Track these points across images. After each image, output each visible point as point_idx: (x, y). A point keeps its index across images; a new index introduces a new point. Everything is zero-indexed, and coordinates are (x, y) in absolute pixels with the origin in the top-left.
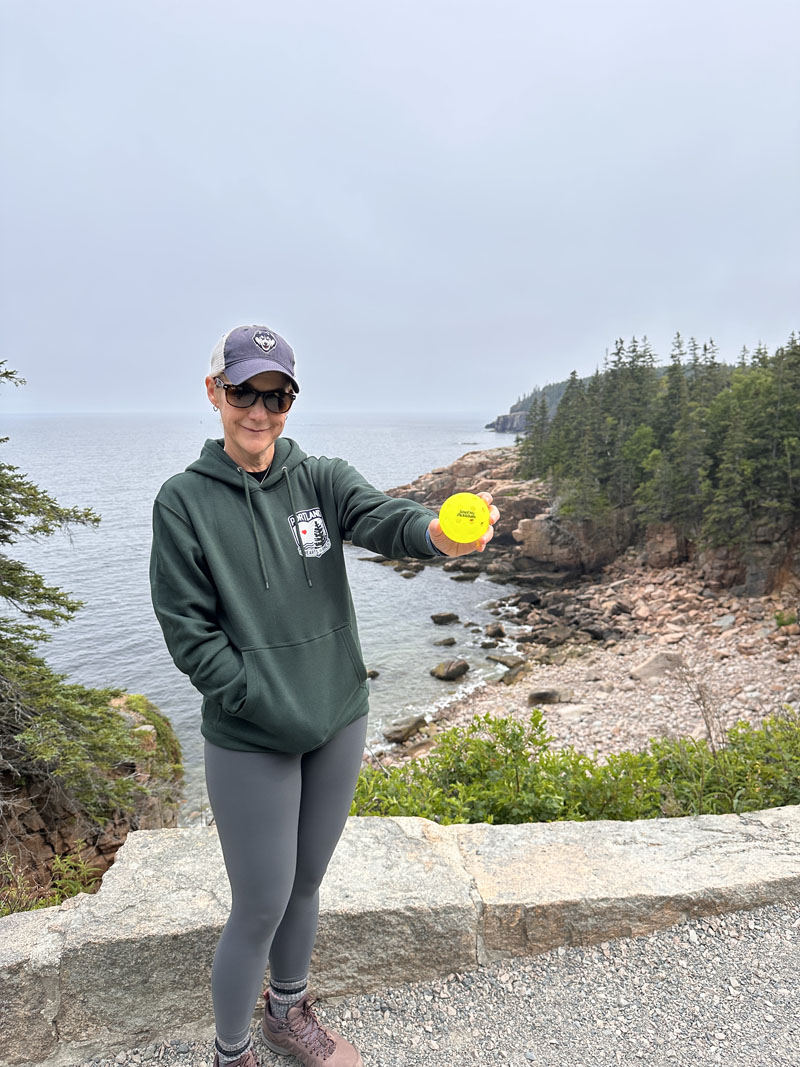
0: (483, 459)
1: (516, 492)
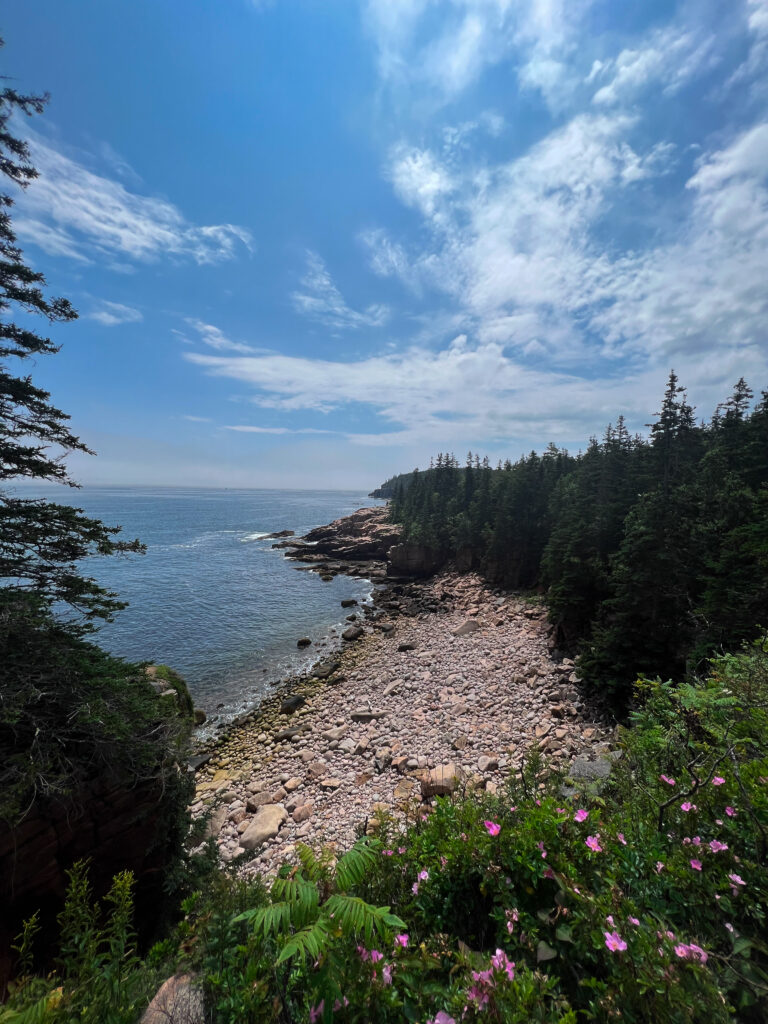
0: (370, 512)
1: (387, 531)
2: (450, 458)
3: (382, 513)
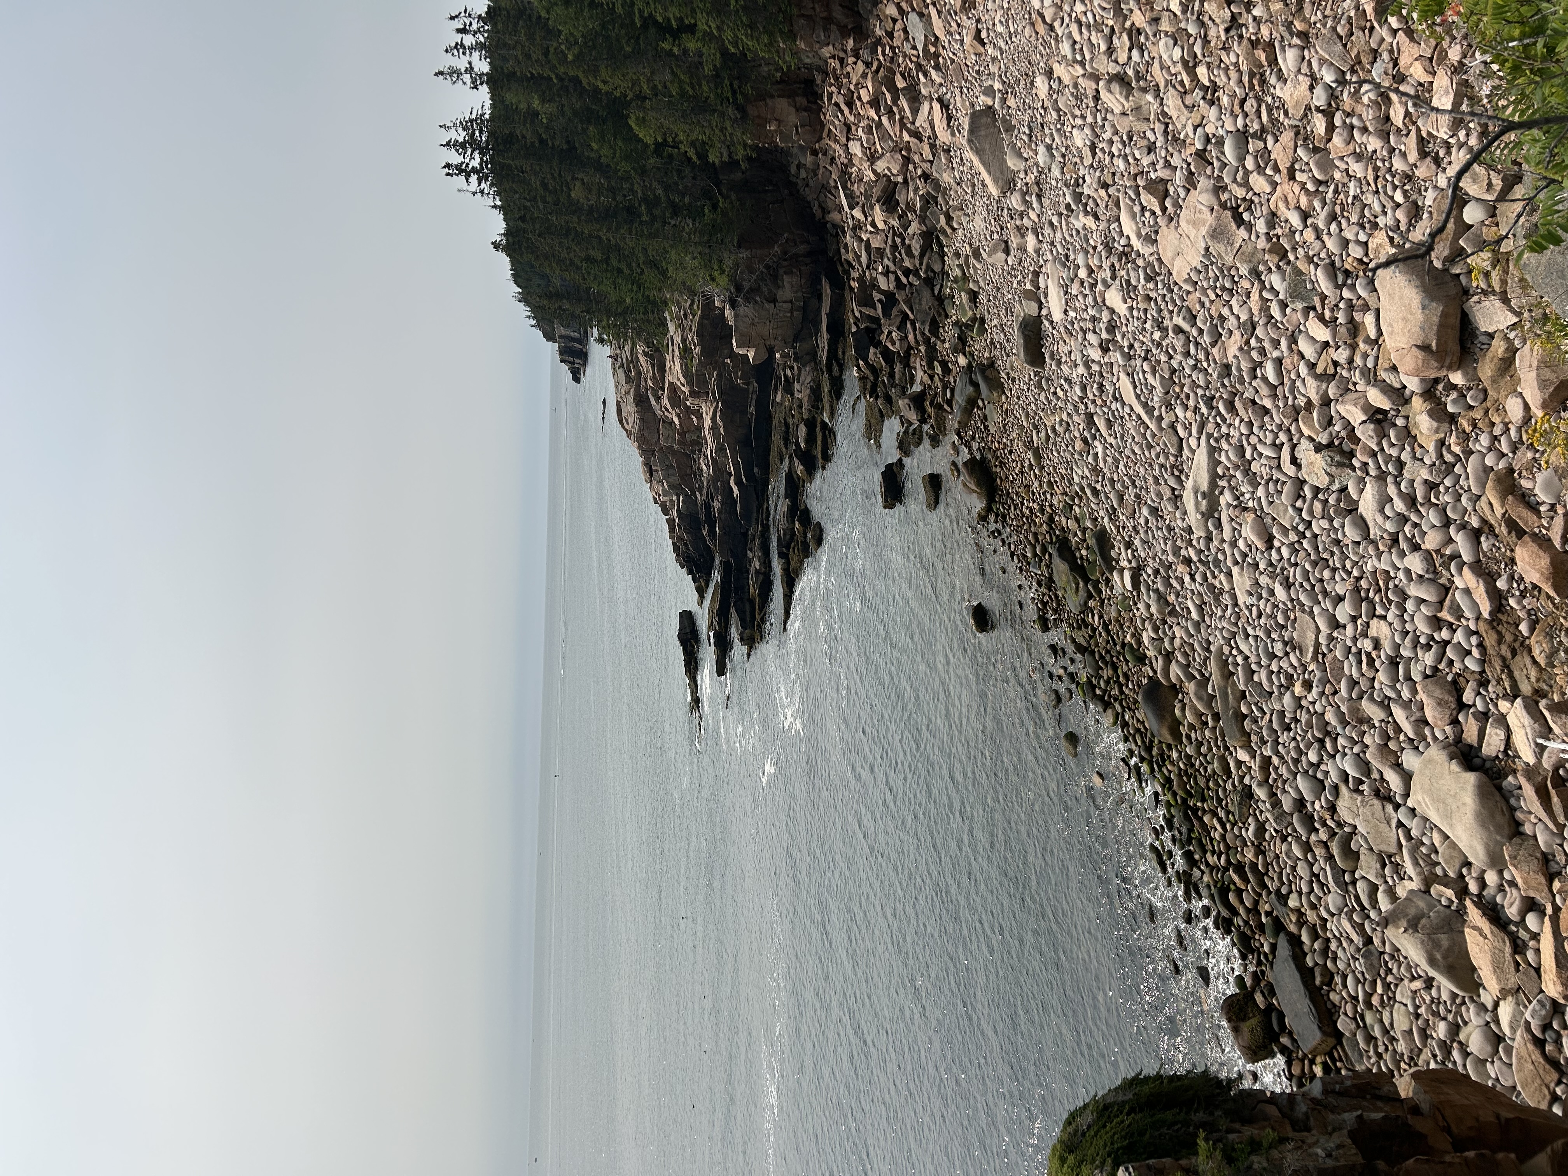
2: (461, 136)
3: (633, 360)
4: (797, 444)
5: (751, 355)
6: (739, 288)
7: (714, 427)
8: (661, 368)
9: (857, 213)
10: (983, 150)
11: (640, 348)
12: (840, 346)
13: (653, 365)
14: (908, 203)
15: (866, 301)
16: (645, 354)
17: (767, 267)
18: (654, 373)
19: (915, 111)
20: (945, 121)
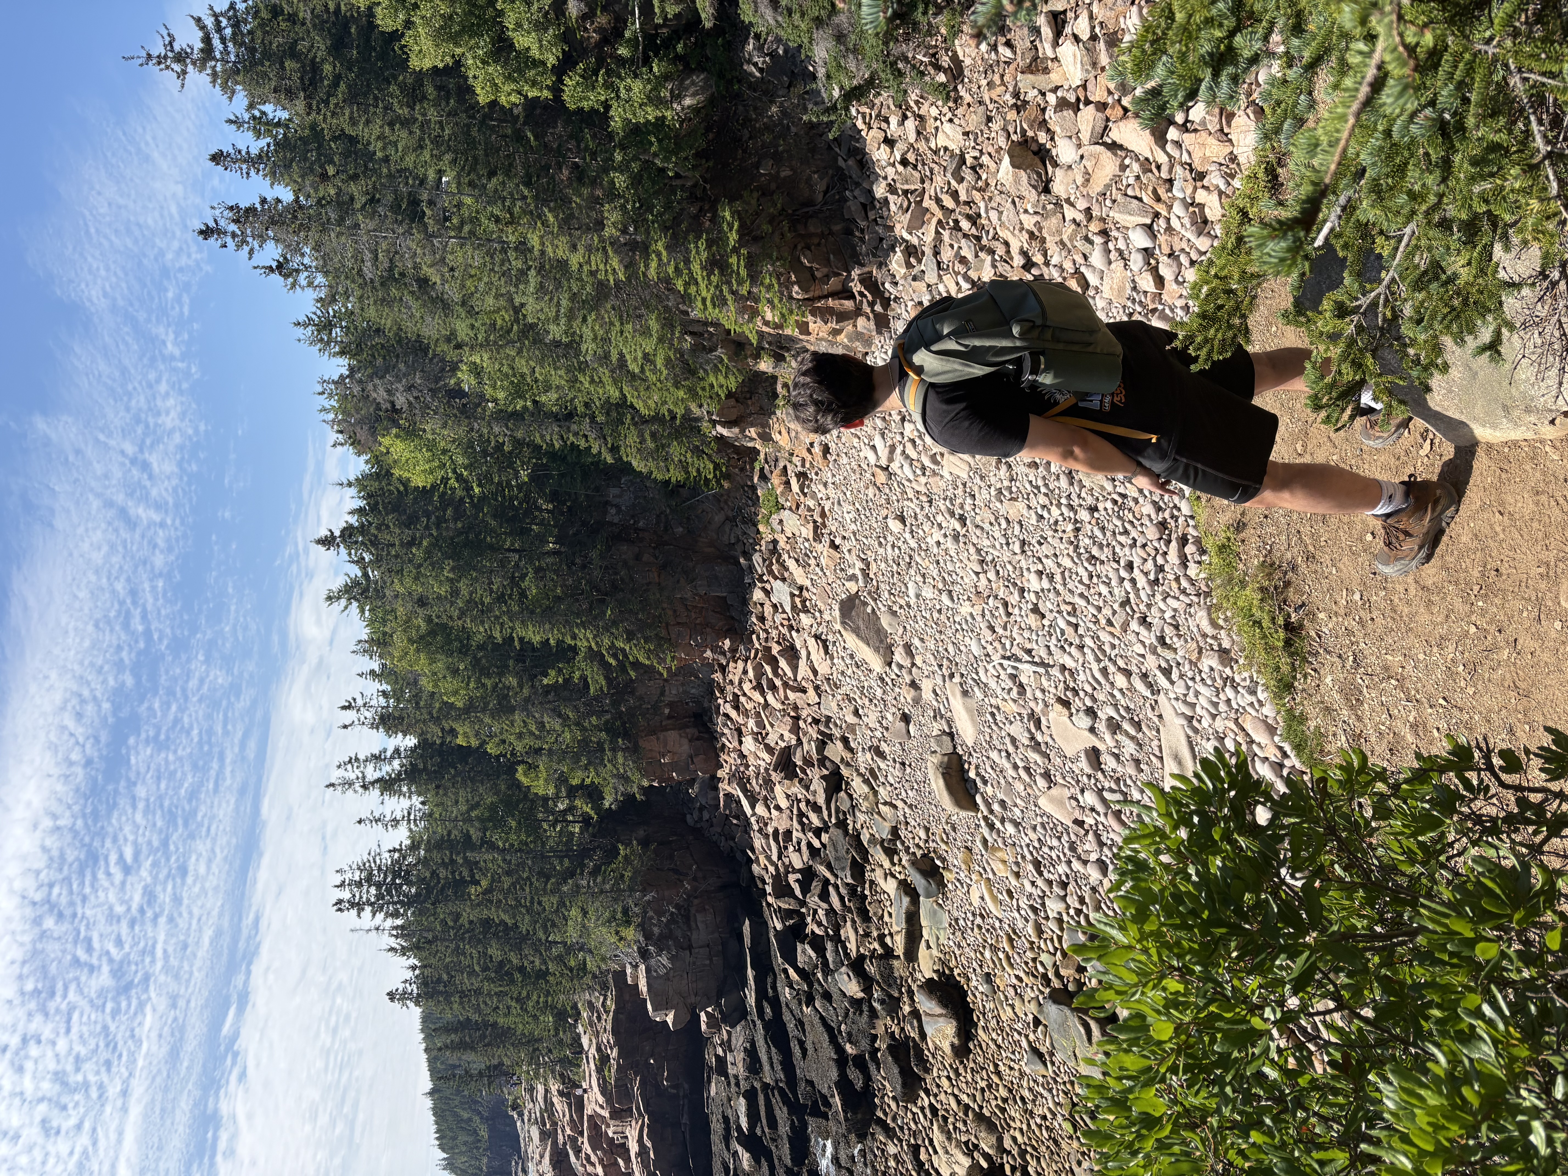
4: (739, 1128)
5: (670, 1019)
6: (648, 936)
7: (643, 1152)
8: (579, 1105)
9: (760, 809)
10: (858, 628)
11: (554, 1087)
12: (769, 980)
13: (570, 1105)
14: (804, 758)
15: (783, 890)
16: (561, 1093)
17: (677, 906)
18: (571, 1116)
19: (795, 668)
20: (822, 651)
